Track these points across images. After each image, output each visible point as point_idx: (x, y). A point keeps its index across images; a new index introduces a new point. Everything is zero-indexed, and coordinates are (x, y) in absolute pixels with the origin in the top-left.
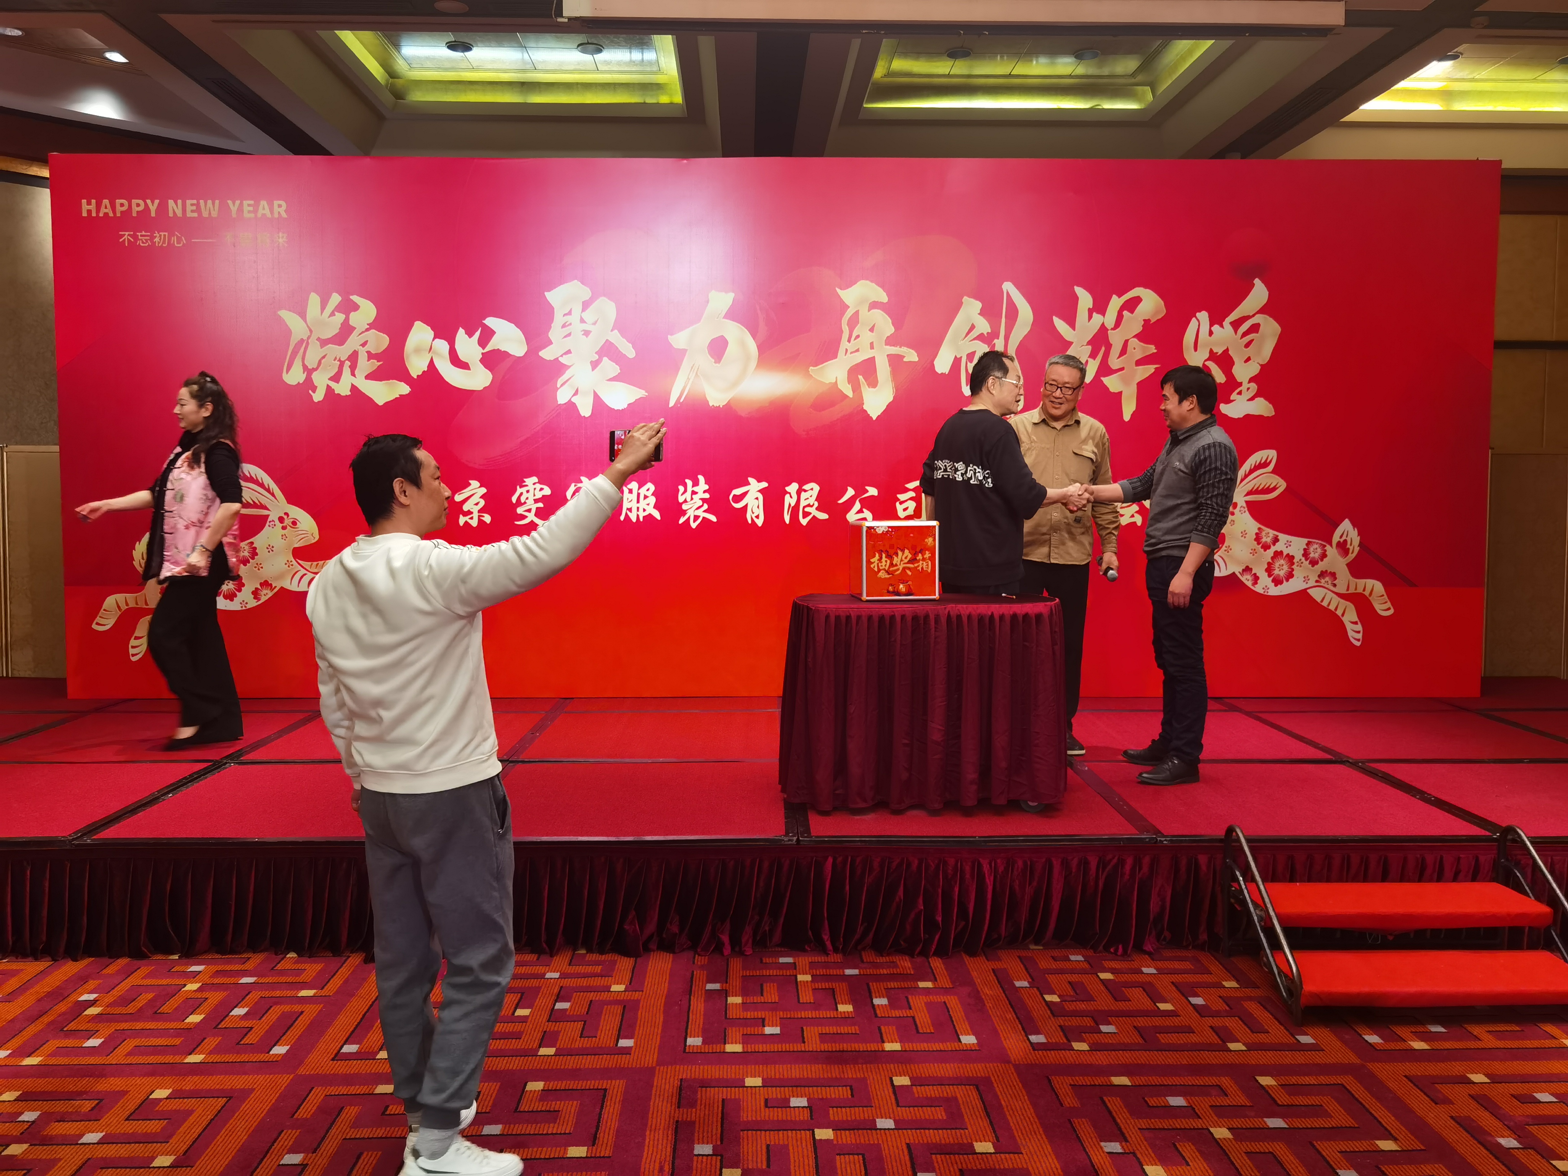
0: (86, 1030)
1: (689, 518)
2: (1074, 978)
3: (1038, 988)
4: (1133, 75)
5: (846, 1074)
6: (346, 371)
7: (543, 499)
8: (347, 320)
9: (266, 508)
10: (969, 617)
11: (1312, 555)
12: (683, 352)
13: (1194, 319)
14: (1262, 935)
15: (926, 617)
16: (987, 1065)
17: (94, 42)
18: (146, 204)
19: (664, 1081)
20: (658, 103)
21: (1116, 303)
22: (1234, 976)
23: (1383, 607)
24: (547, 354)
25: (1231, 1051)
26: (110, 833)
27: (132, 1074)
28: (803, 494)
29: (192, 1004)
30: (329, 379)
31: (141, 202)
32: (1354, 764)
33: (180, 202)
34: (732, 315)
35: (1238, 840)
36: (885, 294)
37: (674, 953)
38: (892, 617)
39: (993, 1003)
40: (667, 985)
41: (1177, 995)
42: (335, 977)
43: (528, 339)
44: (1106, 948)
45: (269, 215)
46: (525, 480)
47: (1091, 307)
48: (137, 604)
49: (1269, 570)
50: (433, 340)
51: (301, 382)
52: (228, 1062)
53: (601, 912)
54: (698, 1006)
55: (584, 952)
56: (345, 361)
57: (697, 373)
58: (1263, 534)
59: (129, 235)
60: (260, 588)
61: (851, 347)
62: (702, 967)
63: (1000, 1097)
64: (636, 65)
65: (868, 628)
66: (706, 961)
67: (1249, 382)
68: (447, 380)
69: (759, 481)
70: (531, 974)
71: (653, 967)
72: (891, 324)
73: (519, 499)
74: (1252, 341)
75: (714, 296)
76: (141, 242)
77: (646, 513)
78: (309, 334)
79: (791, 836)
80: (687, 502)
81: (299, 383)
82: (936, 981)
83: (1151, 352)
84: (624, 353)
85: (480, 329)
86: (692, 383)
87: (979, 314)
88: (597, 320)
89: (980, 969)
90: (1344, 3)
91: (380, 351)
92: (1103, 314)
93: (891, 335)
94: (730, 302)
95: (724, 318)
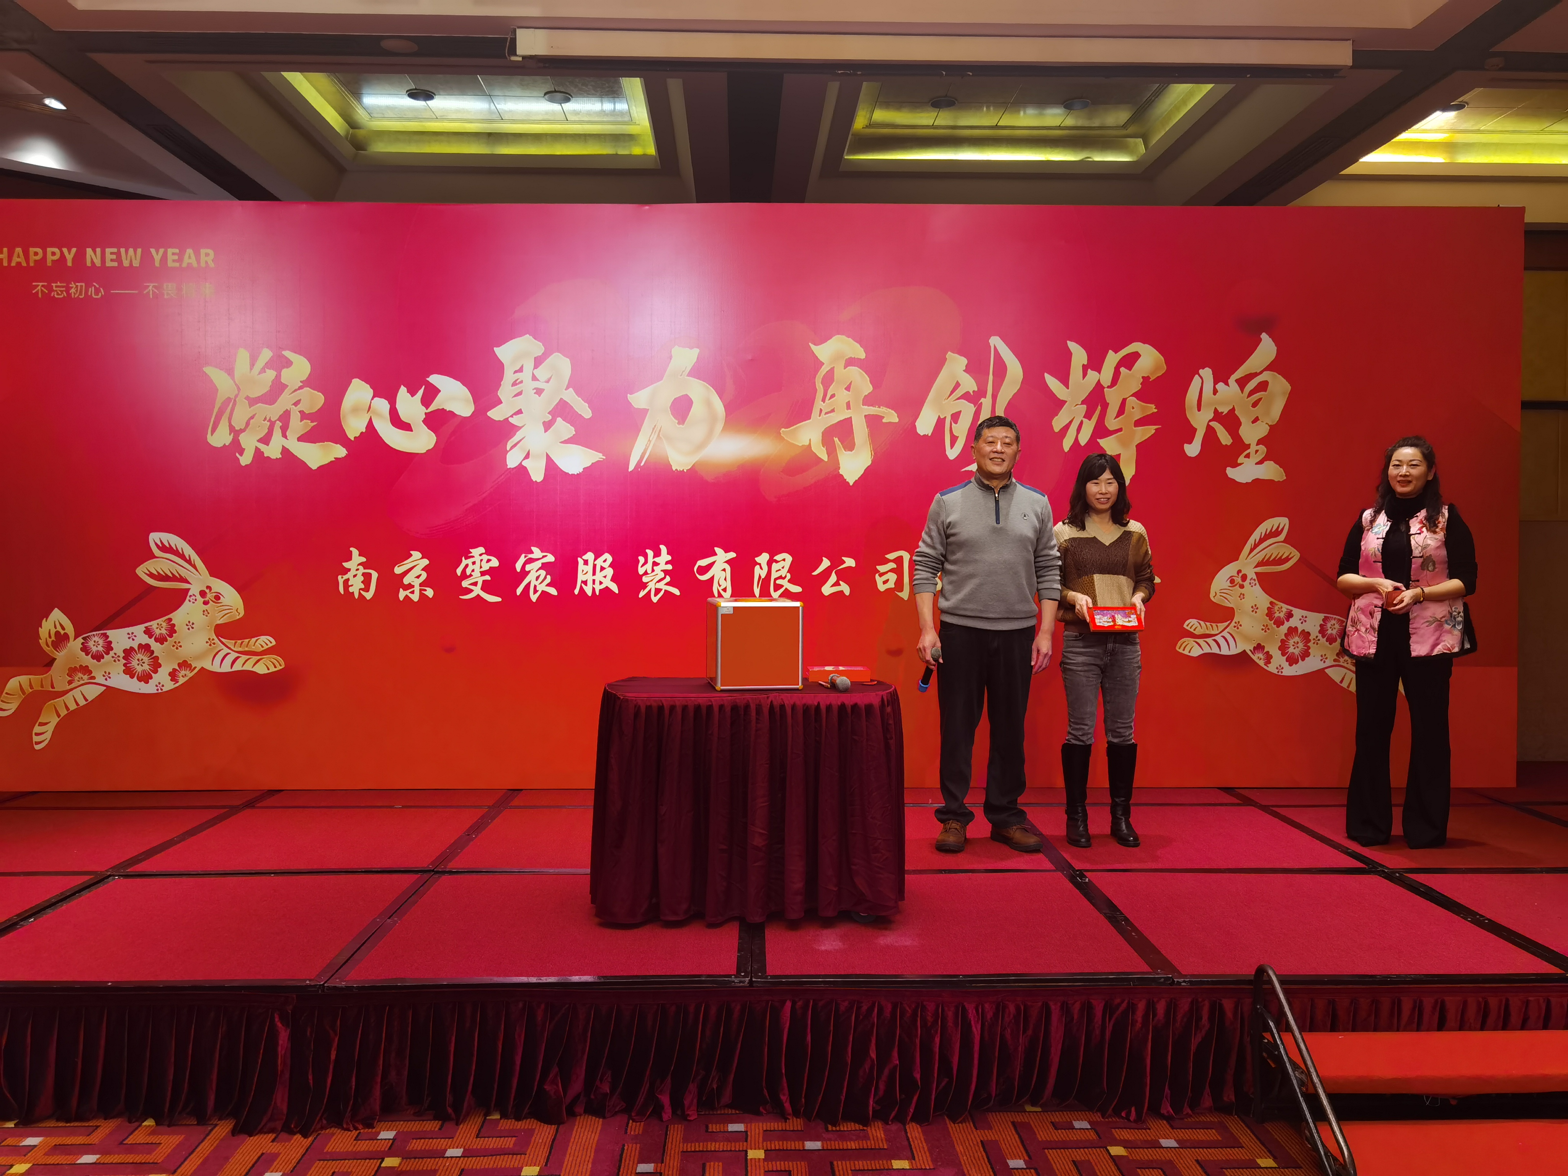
1: (650, 591)
2: (1081, 1154)
3: (1035, 1169)
4: (1124, 126)
6: (277, 433)
7: (491, 571)
8: (278, 377)
11: (1329, 632)
12: (644, 412)
13: (1197, 376)
14: (1303, 1104)
17: (28, 86)
18: (62, 253)
20: (631, 155)
21: (1112, 359)
22: (1270, 1151)
24: (495, 414)
28: (774, 564)
30: (258, 441)
31: (56, 250)
32: (1390, 875)
33: (98, 250)
34: (697, 372)
35: (1271, 982)
36: (862, 349)
37: (604, 1117)
40: (590, 1165)
42: (193, 1155)
43: (476, 398)
44: (1117, 1112)
45: (197, 265)
46: (471, 550)
47: (1086, 363)
48: (42, 686)
49: (1283, 648)
50: (372, 399)
51: (227, 444)
53: (518, 1068)
55: (497, 1116)
56: (275, 421)
57: (659, 434)
58: (1276, 608)
59: (43, 286)
60: (177, 668)
61: (825, 406)
62: (635, 1140)
64: (607, 115)
66: (641, 1129)
67: (1257, 445)
68: (387, 442)
69: (726, 552)
70: (430, 1151)
71: (577, 1137)
72: (869, 382)
73: (464, 571)
74: (1260, 399)
75: (677, 351)
76: (55, 293)
77: (602, 587)
78: (236, 392)
79: (744, 977)
80: (648, 574)
81: (225, 444)
82: (914, 1159)
83: (1151, 412)
84: (579, 413)
85: (424, 387)
86: (654, 445)
87: (964, 371)
88: (551, 378)
89: (967, 1142)
90: (1351, 41)
91: (314, 411)
92: (1099, 371)
93: (869, 394)
94: (695, 359)
95: (688, 375)
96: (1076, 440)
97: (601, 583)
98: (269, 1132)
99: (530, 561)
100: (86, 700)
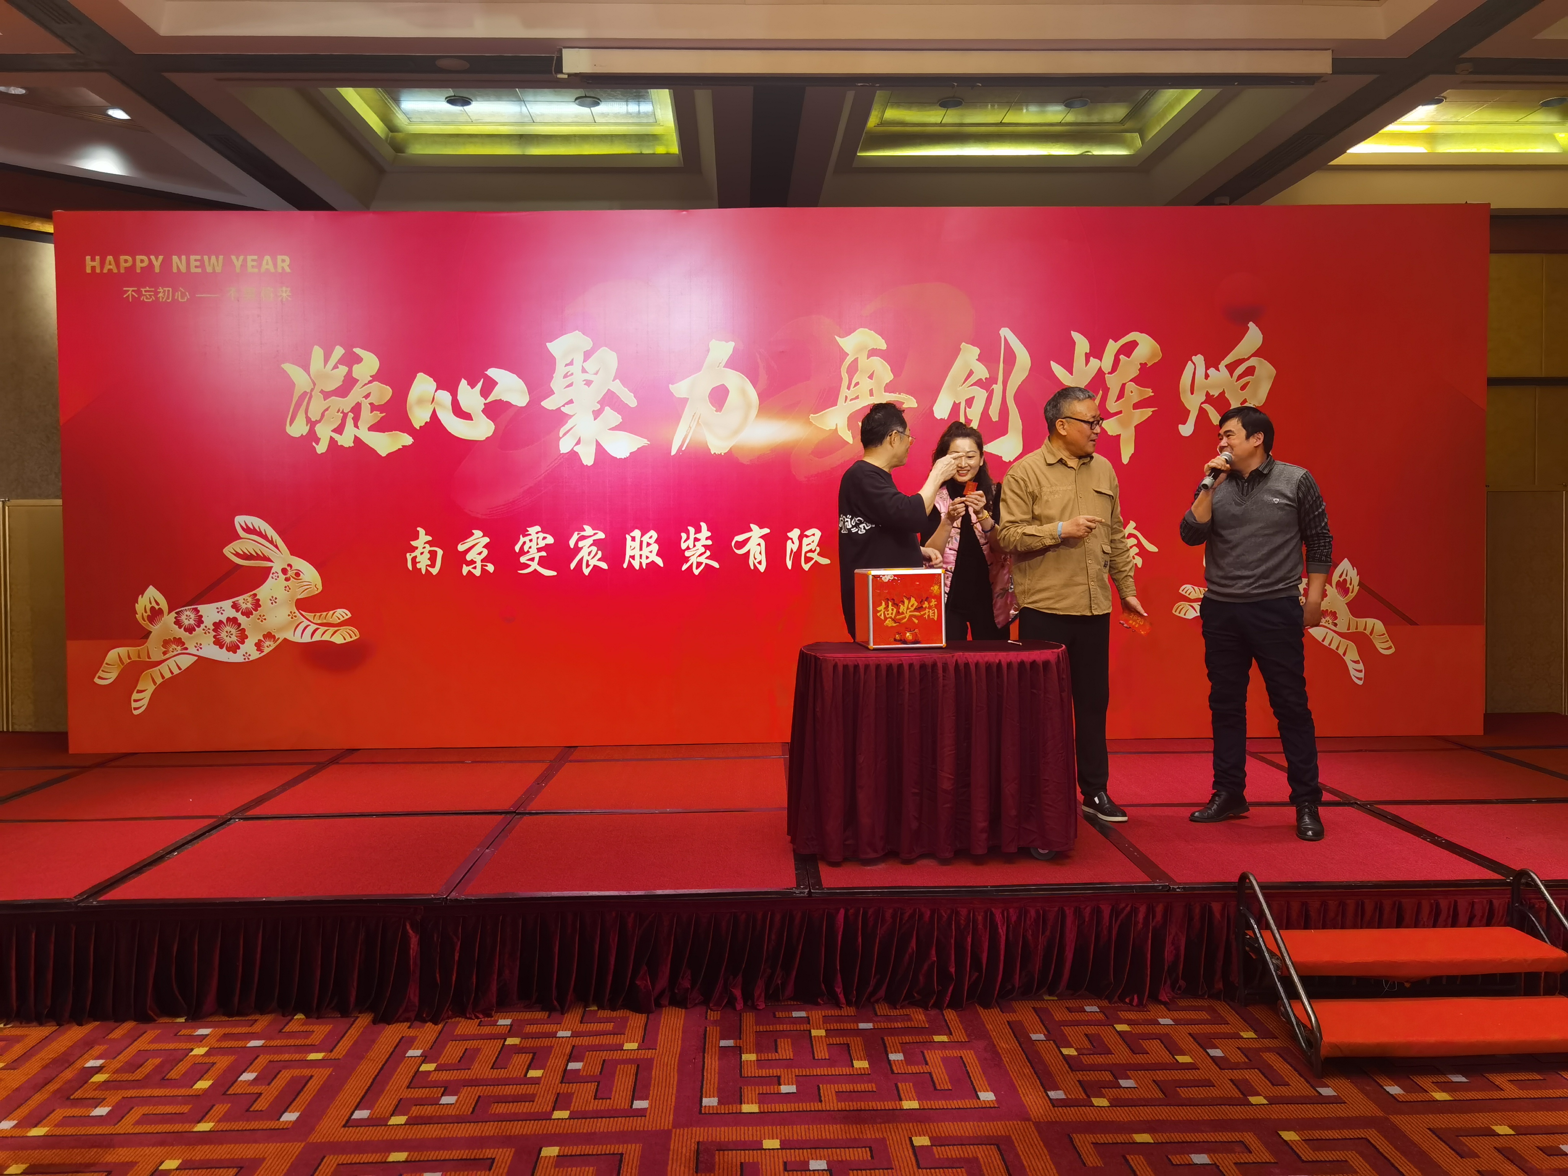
0: (93, 1098)
1: (692, 563)
2: (1092, 1030)
3: (1054, 1042)
4: (1122, 122)
5: (864, 1134)
6: (350, 422)
7: (546, 548)
8: (350, 372)
9: (270, 560)
10: (977, 665)
12: (684, 401)
13: (1190, 362)
14: (1279, 984)
15: (934, 665)
16: (1007, 1123)
17: (96, 99)
18: (150, 260)
19: (680, 1144)
20: (654, 154)
21: (1112, 347)
22: (1251, 1026)
23: (1384, 646)
24: (549, 404)
25: (1252, 1105)
26: (117, 894)
27: (141, 1144)
28: (805, 539)
29: (200, 1070)
30: (332, 431)
31: (145, 258)
32: (1363, 807)
33: (184, 257)
34: (733, 364)
35: (1252, 887)
36: (883, 341)
37: (686, 1008)
38: (900, 666)
39: (1010, 1057)
40: (680, 1042)
41: (1194, 1046)
42: (344, 1039)
43: (530, 390)
44: (1121, 999)
45: (272, 270)
46: (528, 529)
47: (1088, 352)
48: (139, 657)
50: (436, 391)
51: (304, 434)
52: (238, 1130)
53: (612, 967)
54: (712, 1063)
55: (595, 1009)
56: (348, 413)
57: (698, 421)
59: (132, 291)
61: (850, 394)
62: (715, 1023)
63: (1022, 1157)
64: (633, 117)
65: (876, 678)
66: (719, 1016)
68: (450, 430)
69: (761, 528)
70: (542, 1033)
71: (665, 1022)
72: (890, 371)
73: (522, 548)
74: (1248, 383)
75: (714, 345)
76: (144, 297)
77: (649, 561)
78: (312, 387)
79: (803, 889)
80: (690, 549)
81: (302, 435)
82: (951, 1034)
83: (1148, 396)
84: (626, 402)
85: (482, 380)
86: (694, 430)
87: (977, 360)
88: (599, 370)
89: (995, 1022)
90: (1331, 51)
91: (383, 403)
92: (1101, 360)
93: (891, 382)
94: (730, 352)
95: (724, 367)
97: (647, 558)
98: (404, 1022)
99: (582, 538)
100: (180, 669)
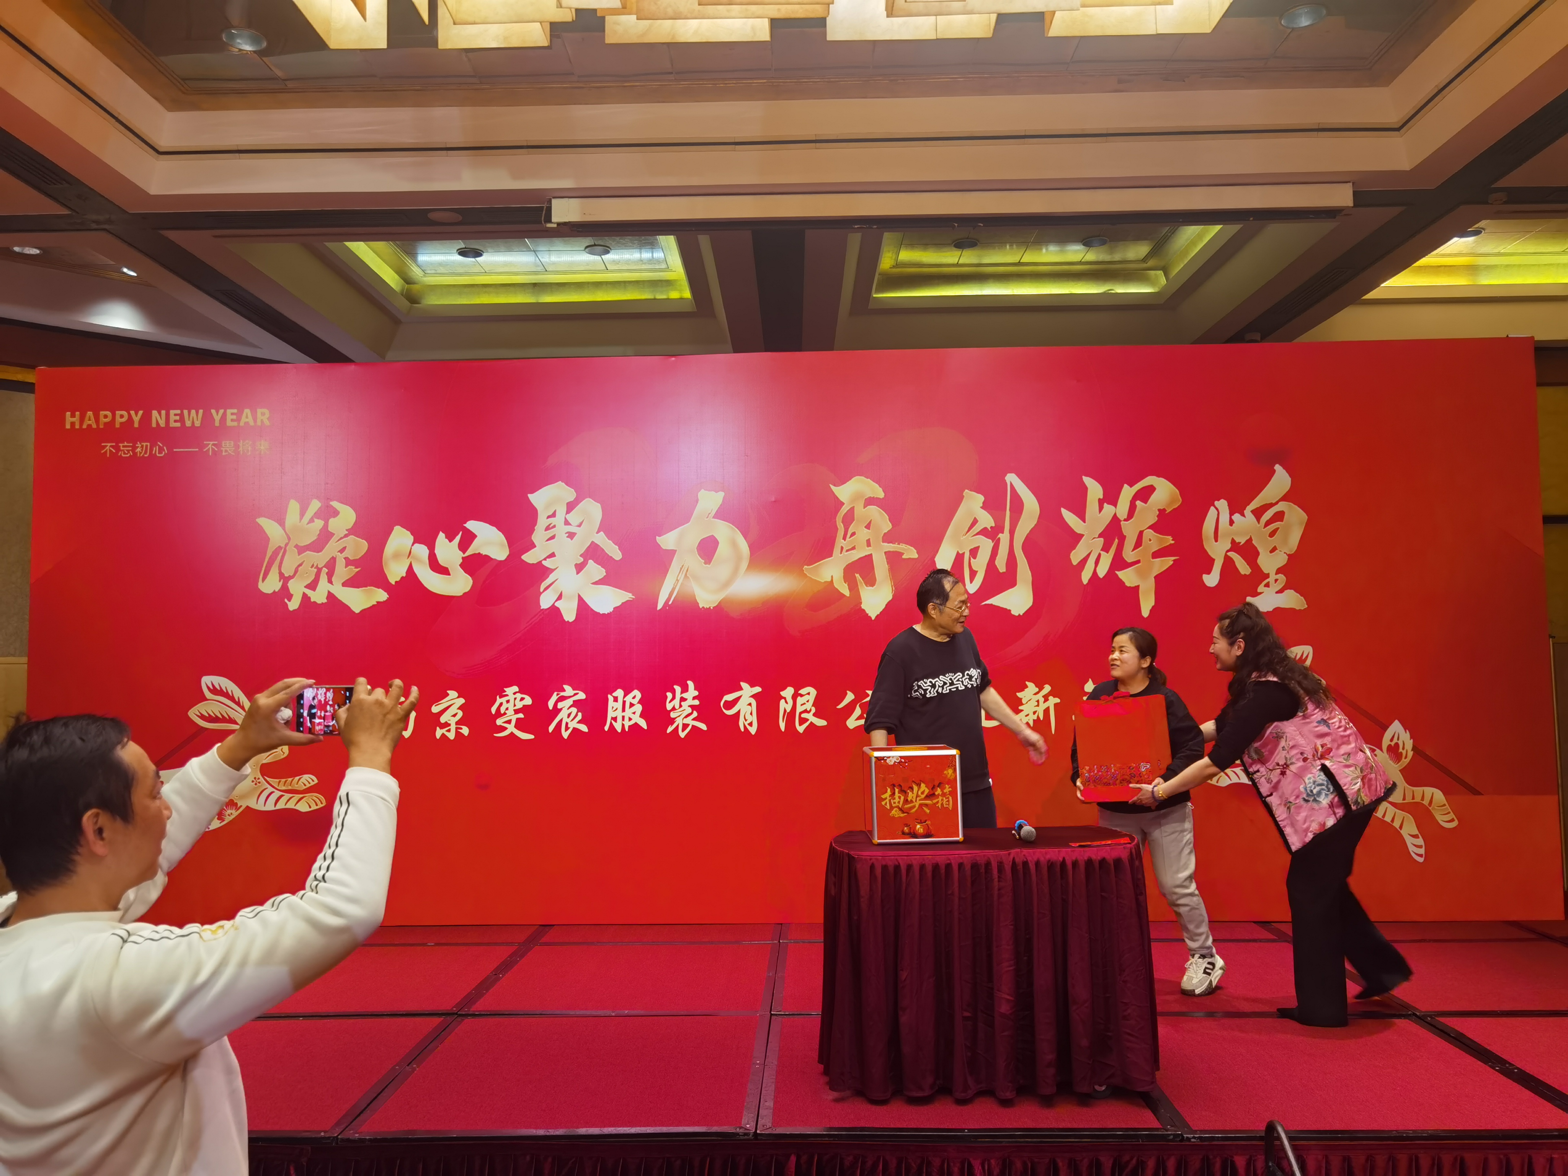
1: (677, 727)
4: (1145, 260)
6: (324, 578)
7: (524, 709)
8: (326, 526)
12: (673, 552)
13: (1212, 508)
18: (130, 415)
20: (668, 299)
21: (1127, 493)
24: (530, 557)
28: (799, 699)
30: (306, 587)
31: (124, 413)
32: (1423, 1020)
33: (163, 412)
34: (722, 514)
35: (1279, 1138)
36: (881, 489)
43: (511, 543)
45: (254, 423)
46: (505, 689)
47: (1101, 497)
50: (413, 545)
51: (277, 590)
56: (322, 568)
57: (686, 574)
59: (111, 446)
60: (225, 808)
61: (846, 544)
64: (645, 264)
67: (1276, 574)
68: (426, 585)
69: (752, 687)
72: (888, 520)
73: (498, 709)
74: (1278, 529)
75: (703, 495)
76: (123, 452)
77: (632, 723)
78: (287, 542)
80: (676, 710)
81: (274, 592)
83: (1168, 544)
84: (610, 555)
85: (461, 533)
86: (682, 584)
87: (982, 508)
88: (583, 521)
90: (1351, 184)
91: (358, 558)
92: (1115, 504)
93: (889, 531)
94: (720, 501)
95: (714, 517)
96: (1095, 573)
97: (630, 719)
99: (562, 699)
